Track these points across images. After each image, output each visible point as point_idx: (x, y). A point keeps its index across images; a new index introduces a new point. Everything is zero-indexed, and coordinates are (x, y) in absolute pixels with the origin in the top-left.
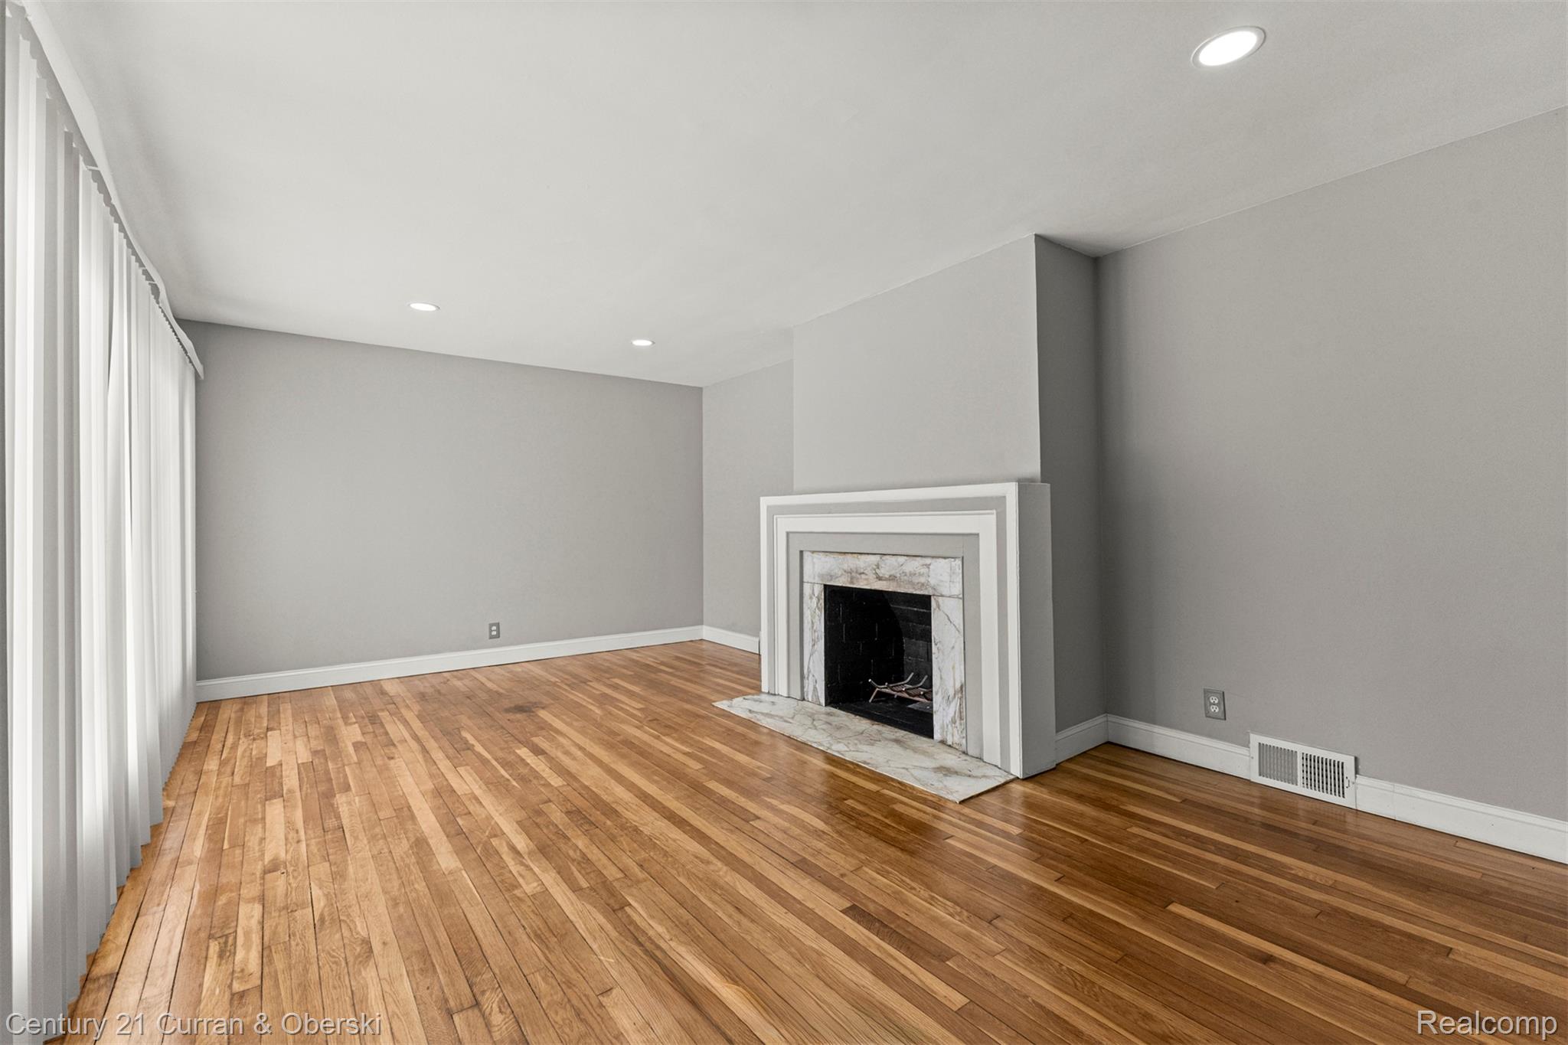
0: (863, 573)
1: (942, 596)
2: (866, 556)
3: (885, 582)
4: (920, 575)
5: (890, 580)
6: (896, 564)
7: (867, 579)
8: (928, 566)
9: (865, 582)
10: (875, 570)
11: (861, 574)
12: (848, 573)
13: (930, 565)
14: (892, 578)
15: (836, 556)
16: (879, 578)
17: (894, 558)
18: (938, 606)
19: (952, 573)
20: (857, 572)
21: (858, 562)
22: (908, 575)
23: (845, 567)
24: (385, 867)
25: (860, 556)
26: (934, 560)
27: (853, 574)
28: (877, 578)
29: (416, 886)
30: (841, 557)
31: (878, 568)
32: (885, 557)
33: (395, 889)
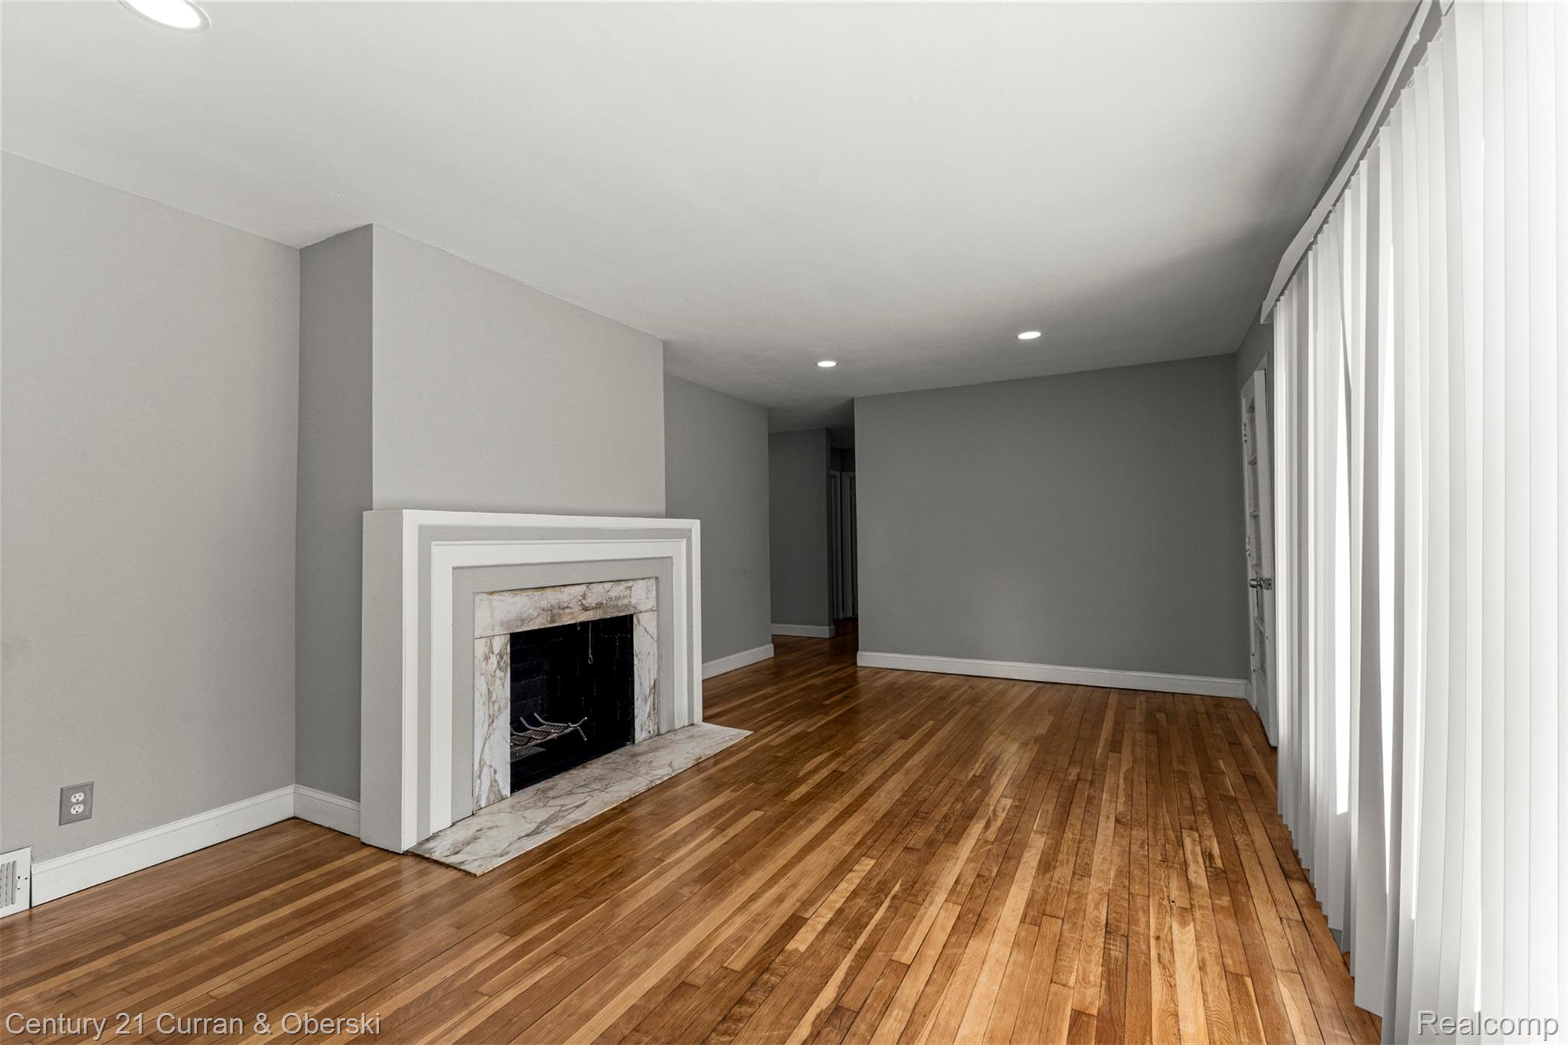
0: (567, 607)
1: (641, 612)
2: (571, 587)
3: (592, 612)
4: (625, 597)
5: (596, 608)
6: (603, 591)
7: (571, 614)
8: (630, 588)
9: (569, 617)
10: (581, 601)
11: (563, 609)
12: (547, 611)
13: (631, 587)
14: (599, 606)
15: (530, 593)
16: (586, 609)
17: (601, 585)
18: (639, 622)
19: (648, 591)
20: (559, 608)
21: (560, 596)
22: (614, 599)
23: (544, 604)
24: (1085, 861)
25: (563, 589)
26: (635, 582)
27: (555, 611)
28: (583, 609)
29: (1071, 836)
30: (537, 593)
31: (585, 598)
32: (591, 586)
33: (1086, 841)
